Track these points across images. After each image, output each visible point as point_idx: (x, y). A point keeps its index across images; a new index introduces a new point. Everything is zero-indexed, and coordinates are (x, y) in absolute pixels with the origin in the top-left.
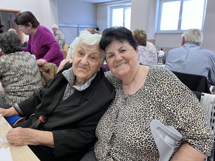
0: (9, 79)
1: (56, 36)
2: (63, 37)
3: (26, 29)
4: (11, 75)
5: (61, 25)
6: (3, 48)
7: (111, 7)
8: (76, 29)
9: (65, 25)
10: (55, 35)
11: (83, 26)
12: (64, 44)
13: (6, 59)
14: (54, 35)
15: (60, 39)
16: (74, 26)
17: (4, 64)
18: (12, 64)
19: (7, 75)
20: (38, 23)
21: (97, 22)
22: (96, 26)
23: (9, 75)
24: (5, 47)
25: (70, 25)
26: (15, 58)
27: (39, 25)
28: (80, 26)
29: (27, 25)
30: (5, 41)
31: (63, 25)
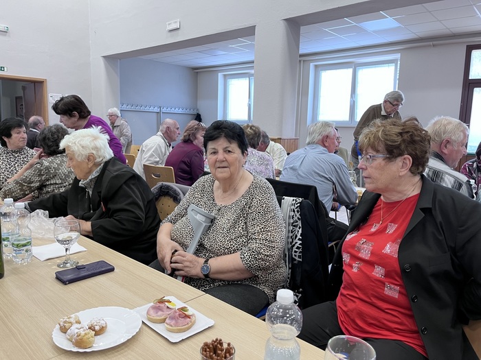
0: (54, 190)
1: (115, 130)
2: (128, 130)
3: (70, 121)
4: (56, 184)
5: (124, 107)
6: (46, 148)
7: (225, 75)
8: (155, 115)
9: (133, 108)
10: (114, 127)
11: (168, 110)
12: (129, 144)
13: (50, 162)
14: (111, 128)
15: (122, 135)
16: (151, 109)
17: (47, 168)
18: (59, 169)
19: (51, 184)
20: (89, 113)
21: (198, 102)
22: (195, 111)
23: (53, 184)
24: (49, 147)
25: (143, 107)
26: (63, 161)
27: (90, 114)
28: (164, 110)
29: (71, 116)
30: (49, 139)
31: (129, 108)
